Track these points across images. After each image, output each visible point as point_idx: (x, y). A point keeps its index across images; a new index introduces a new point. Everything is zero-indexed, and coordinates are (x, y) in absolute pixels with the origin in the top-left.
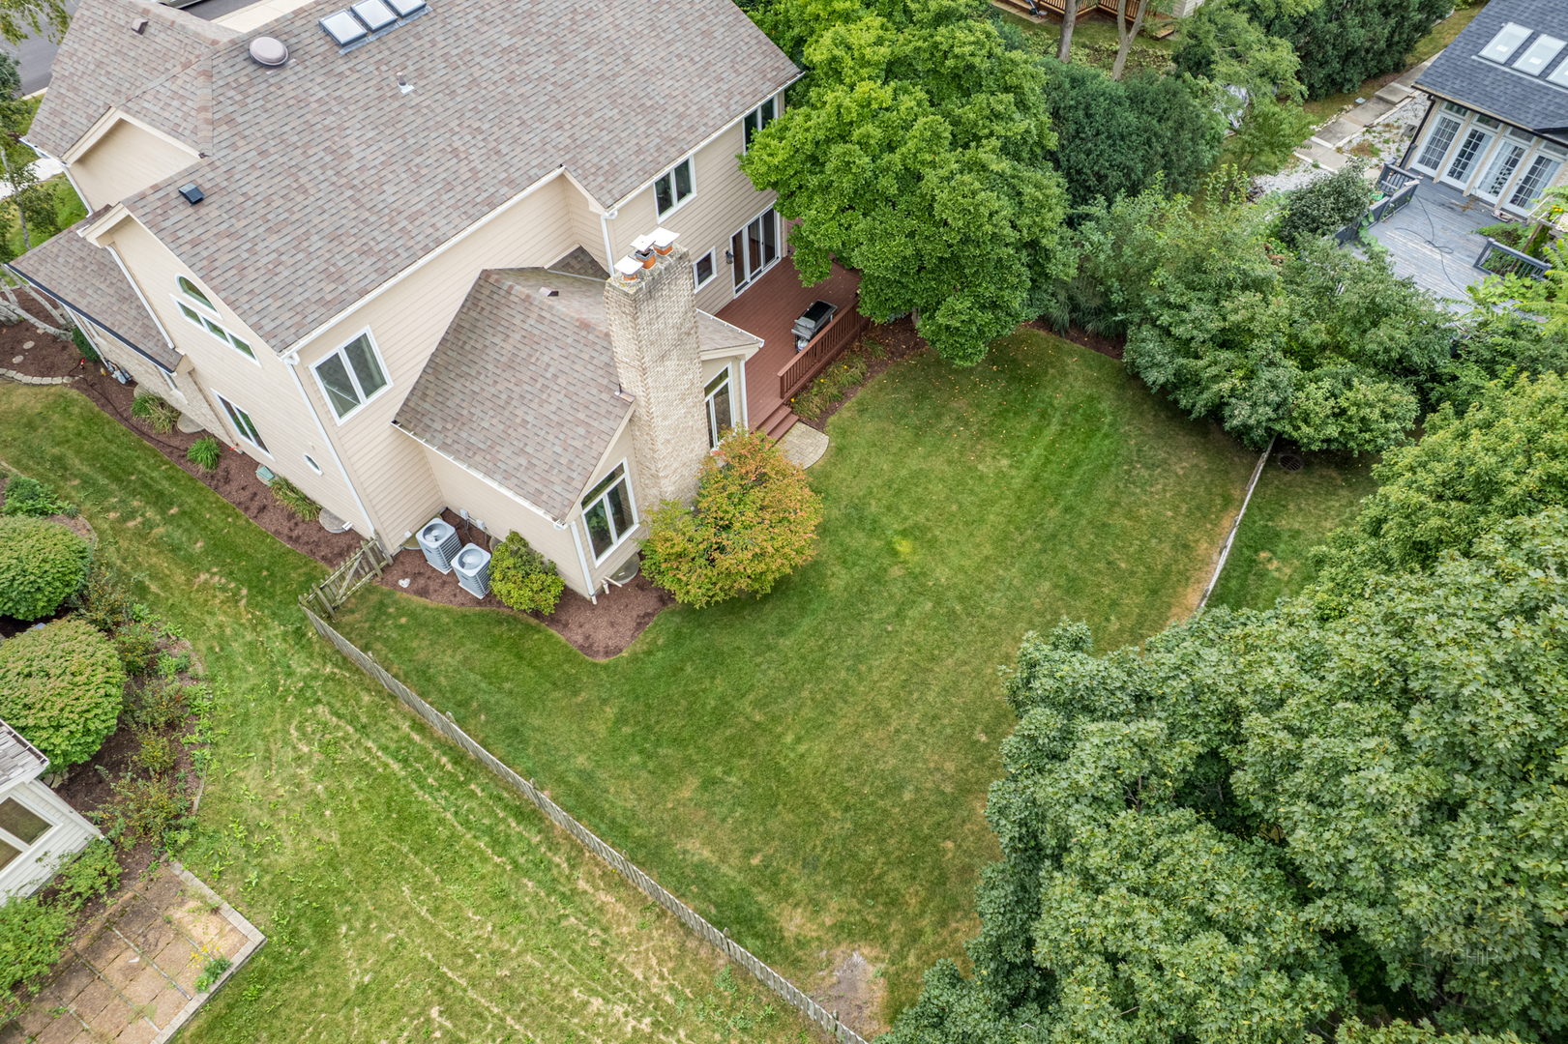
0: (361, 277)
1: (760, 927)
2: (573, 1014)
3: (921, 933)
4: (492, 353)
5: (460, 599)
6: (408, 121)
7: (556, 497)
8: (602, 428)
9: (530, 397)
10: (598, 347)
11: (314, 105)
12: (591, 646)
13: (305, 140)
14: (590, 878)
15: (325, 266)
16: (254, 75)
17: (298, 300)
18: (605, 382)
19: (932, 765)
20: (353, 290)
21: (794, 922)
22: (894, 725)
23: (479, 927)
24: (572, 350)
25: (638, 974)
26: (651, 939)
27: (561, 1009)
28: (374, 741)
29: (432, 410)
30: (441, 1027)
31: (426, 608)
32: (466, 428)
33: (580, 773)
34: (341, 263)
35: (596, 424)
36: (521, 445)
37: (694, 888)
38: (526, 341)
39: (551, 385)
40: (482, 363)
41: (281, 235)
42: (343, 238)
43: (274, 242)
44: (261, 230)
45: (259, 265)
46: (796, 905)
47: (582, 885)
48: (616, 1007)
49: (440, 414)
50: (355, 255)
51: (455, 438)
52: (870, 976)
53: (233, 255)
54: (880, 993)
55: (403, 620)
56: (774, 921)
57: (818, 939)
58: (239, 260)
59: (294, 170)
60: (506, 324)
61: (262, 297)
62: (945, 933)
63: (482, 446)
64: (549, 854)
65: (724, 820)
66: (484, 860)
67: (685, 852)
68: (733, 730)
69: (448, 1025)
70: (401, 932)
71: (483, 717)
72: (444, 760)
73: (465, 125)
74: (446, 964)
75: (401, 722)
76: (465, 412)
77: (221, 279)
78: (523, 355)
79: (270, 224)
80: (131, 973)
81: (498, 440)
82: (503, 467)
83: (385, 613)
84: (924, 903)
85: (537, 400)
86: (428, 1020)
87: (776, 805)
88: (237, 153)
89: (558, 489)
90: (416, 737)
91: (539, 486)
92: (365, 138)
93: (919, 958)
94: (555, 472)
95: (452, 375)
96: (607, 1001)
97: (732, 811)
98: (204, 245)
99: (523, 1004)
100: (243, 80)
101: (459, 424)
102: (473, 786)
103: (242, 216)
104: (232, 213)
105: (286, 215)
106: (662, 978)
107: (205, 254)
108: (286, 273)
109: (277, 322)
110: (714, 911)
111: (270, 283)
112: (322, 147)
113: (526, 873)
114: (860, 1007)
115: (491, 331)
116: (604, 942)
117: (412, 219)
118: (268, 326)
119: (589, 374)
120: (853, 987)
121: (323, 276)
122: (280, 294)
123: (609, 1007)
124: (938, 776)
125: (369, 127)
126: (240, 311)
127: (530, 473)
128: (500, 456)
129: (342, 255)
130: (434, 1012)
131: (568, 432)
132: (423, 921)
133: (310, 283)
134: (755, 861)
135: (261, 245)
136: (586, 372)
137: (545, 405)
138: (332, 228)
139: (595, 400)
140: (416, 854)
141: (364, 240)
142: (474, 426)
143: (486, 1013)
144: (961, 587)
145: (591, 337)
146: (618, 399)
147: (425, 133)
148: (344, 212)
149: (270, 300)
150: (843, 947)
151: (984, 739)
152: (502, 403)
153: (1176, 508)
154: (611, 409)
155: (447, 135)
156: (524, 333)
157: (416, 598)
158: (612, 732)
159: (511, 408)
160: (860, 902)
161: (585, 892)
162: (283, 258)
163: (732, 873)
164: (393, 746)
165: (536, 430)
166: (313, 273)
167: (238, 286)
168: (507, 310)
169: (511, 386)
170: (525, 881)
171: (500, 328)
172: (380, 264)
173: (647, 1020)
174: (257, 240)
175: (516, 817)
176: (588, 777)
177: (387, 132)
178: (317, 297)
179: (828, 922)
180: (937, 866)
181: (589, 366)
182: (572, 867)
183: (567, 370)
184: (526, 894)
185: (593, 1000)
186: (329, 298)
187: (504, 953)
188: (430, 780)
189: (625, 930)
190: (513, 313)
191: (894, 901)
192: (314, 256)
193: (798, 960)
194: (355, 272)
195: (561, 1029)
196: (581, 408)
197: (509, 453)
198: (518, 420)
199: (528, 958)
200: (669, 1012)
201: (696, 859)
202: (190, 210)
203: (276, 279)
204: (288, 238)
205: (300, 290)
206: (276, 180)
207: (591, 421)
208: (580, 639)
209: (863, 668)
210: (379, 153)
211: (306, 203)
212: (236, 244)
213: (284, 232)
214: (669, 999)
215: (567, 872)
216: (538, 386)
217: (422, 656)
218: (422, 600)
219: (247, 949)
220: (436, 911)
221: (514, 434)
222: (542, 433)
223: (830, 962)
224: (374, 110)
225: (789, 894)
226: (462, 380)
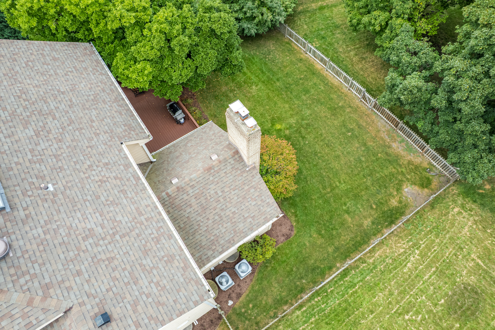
0: (172, 247)
1: (394, 212)
2: (412, 273)
3: (402, 172)
4: (193, 215)
5: (248, 280)
6: (74, 194)
7: (271, 212)
8: (257, 182)
9: (224, 206)
10: (222, 168)
11: (48, 237)
12: (287, 235)
13: (74, 249)
14: (369, 258)
15: (163, 262)
16: (10, 264)
17: (182, 280)
18: (239, 172)
19: (356, 149)
20: (180, 253)
21: (394, 202)
22: (340, 153)
23: (380, 297)
24: (216, 180)
25: (402, 250)
26: (392, 244)
27: (410, 276)
28: (300, 327)
29: (201, 253)
30: (411, 316)
31: (248, 295)
32: (219, 240)
33: (335, 251)
34: (163, 254)
35: (253, 183)
36: (242, 218)
37: (379, 227)
38: (198, 198)
39: (225, 195)
40: (194, 222)
41: (139, 278)
42: (147, 248)
43: (144, 282)
44: (134, 287)
45: (157, 294)
46: (390, 200)
47: (371, 261)
48: (411, 259)
49: (205, 250)
50: (158, 246)
51: (221, 246)
52: (411, 188)
53: (149, 306)
54: (417, 188)
55: (251, 306)
56: (393, 208)
57: (400, 198)
58: (153, 304)
59: (95, 260)
60: (184, 203)
61: (178, 297)
62: (403, 166)
63: (232, 235)
64: (359, 269)
65: (360, 211)
66: (356, 292)
67: (368, 226)
68: (331, 199)
69: (411, 313)
70: (378, 326)
71: (304, 281)
72: (316, 300)
73: (85, 171)
74: (391, 311)
75: (296, 314)
76: (212, 238)
77: (164, 316)
78: (203, 201)
79: (131, 282)
81: (234, 227)
82: (246, 229)
83: (244, 313)
84: (395, 168)
85: (227, 204)
86: (409, 320)
87: (359, 196)
88: (75, 287)
89: (269, 210)
90: (304, 309)
91: (263, 217)
92: (81, 218)
93: (409, 175)
94: (262, 208)
95: (191, 238)
96: (409, 262)
97: (358, 208)
98: (140, 321)
99: (407, 288)
100: (12, 271)
101: (216, 243)
102: (329, 291)
103: (123, 295)
104: (120, 300)
105: (126, 272)
106: (404, 244)
107: (146, 321)
108: (165, 282)
109: (194, 293)
110: (387, 223)
111: (170, 291)
112: (82, 242)
113: (364, 278)
114: (419, 194)
115: (182, 212)
116: (391, 258)
117: (140, 214)
118: (196, 298)
119: (231, 177)
120: (413, 194)
121: (169, 264)
122: (178, 288)
123: (411, 261)
124: (359, 149)
125: (73, 214)
126: (186, 310)
127: (256, 219)
128: (241, 229)
129: (157, 252)
130: (407, 317)
131: (250, 196)
132: (374, 317)
133: (173, 271)
134: (374, 207)
135: (145, 289)
136: (230, 178)
137: (232, 201)
138: (140, 252)
139: (244, 179)
140: (350, 316)
141: (150, 239)
142: (221, 236)
143: (409, 300)
144: (298, 118)
145: (216, 169)
146: (249, 170)
147: (86, 190)
148: (130, 243)
149: (180, 293)
150: (403, 192)
151: (350, 134)
152: (219, 219)
153: (287, 56)
154: (251, 175)
155: (90, 181)
156: (194, 197)
157: (241, 299)
158: (323, 237)
159: (224, 216)
160: (392, 183)
161: (374, 260)
162: (155, 280)
163: (377, 215)
164: (304, 319)
165: (240, 209)
166: (167, 268)
167: (170, 308)
168: (177, 200)
169: (214, 212)
170: (366, 279)
171: (183, 207)
172: (166, 236)
173: (416, 251)
174: (141, 291)
175: (345, 277)
176: (337, 249)
177: (80, 207)
178: (181, 270)
179: (395, 193)
180: (385, 160)
181: (228, 175)
182: (365, 262)
183: (223, 185)
184: (371, 279)
185: (408, 266)
186: (182, 265)
187: (390, 291)
188: (323, 306)
189: (388, 251)
190: (181, 198)
191: (392, 174)
192: (156, 265)
193: (405, 205)
194: (169, 248)
195: (416, 277)
196: (243, 187)
197: (242, 225)
198: (231, 215)
199: (392, 283)
200: (414, 245)
201: (370, 223)
202: (113, 324)
203: (168, 287)
204: (142, 275)
205: (176, 277)
206: (101, 271)
207: (251, 185)
208: (283, 238)
209: (319, 155)
210: (93, 215)
211: (120, 260)
212: (142, 303)
213: (138, 276)
214: (411, 243)
215: (366, 264)
216: (222, 200)
217: (270, 301)
218: (243, 296)
220: (372, 312)
221: (235, 220)
222: (243, 207)
223: (406, 197)
224: (61, 208)
225: (386, 201)
226: (197, 234)
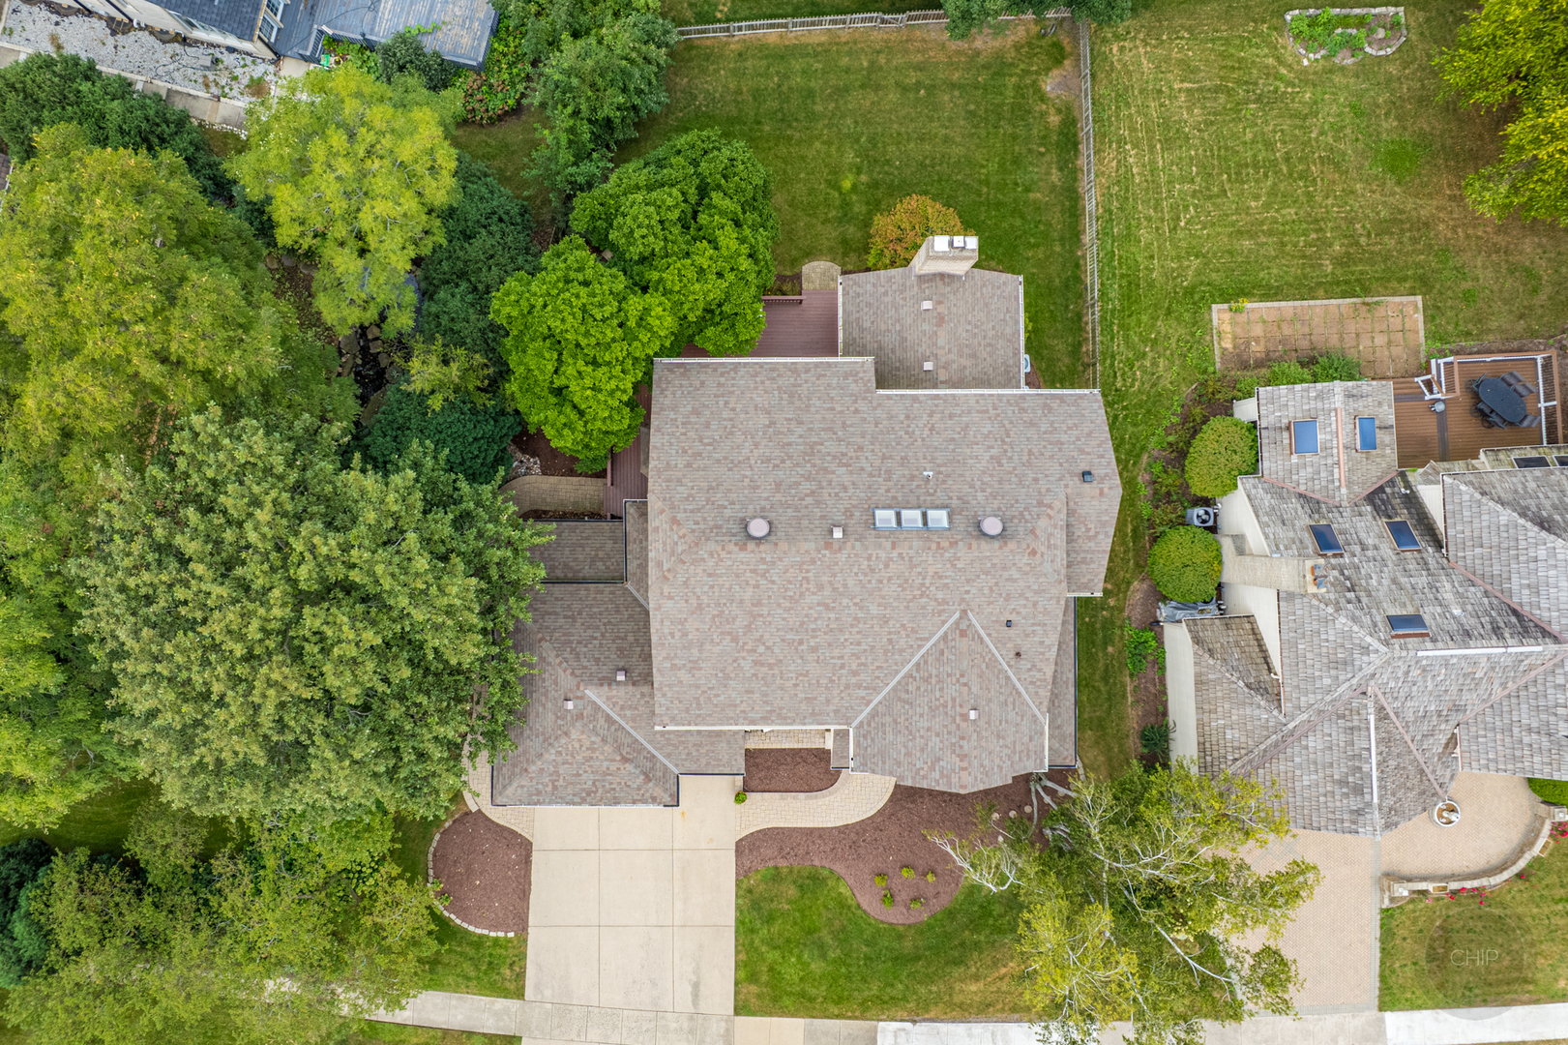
1: (1065, 131)
2: (1145, 175)
3: (1022, 70)
9: (983, 333)
13: (1008, 475)
19: (951, 105)
21: (1054, 119)
22: (944, 131)
23: (1144, 234)
25: (1114, 164)
26: (1099, 169)
27: (1147, 181)
28: (1114, 348)
30: (1185, 218)
33: (1063, 245)
36: (1002, 322)
37: (1070, 165)
39: (973, 323)
41: (1058, 439)
44: (1066, 446)
46: (1048, 122)
47: (1100, 210)
48: (1131, 162)
52: (1051, 80)
53: (1089, 442)
54: (1055, 72)
56: (1060, 127)
57: (1053, 106)
58: (1087, 439)
59: (1027, 464)
62: (1016, 62)
64: (1100, 232)
65: (1037, 173)
66: (1120, 257)
67: (1060, 179)
68: (999, 196)
69: (1182, 216)
70: (1169, 262)
71: (1072, 307)
74: (1165, 235)
79: (1059, 446)
80: (1257, 340)
84: (1011, 76)
85: (982, 327)
87: (1016, 157)
88: (1049, 486)
93: (1032, 66)
96: (1132, 167)
97: (1031, 172)
98: (1098, 453)
99: (1156, 196)
100: (1016, 521)
103: (1070, 457)
104: (1074, 460)
105: (1048, 446)
106: (1109, 154)
110: (1073, 152)
112: (1002, 468)
114: (1065, 77)
116: (1113, 184)
117: (987, 411)
120: (1059, 83)
123: (1133, 165)
124: (954, 100)
130: (1182, 224)
131: (988, 297)
132: (1159, 259)
134: (1042, 150)
135: (1071, 439)
137: (982, 321)
140: (1139, 285)
143: (1169, 205)
144: (849, 145)
148: (1018, 432)
150: (1049, 95)
151: (923, 92)
158: (1038, 245)
160: (1029, 99)
163: (1054, 156)
165: (994, 318)
170: (1116, 234)
173: (1127, 147)
174: (1072, 443)
176: (1062, 240)
179: (1044, 106)
180: (993, 79)
183: (964, 317)
184: (1119, 229)
185: (1135, 172)
187: (1146, 218)
191: (1018, 87)
193: (1067, 108)
195: (1152, 175)
197: (1007, 328)
198: (994, 332)
199: (1140, 207)
200: (1119, 142)
201: (1059, 173)
202: (1093, 471)
204: (1057, 436)
206: (1040, 464)
211: (1034, 446)
212: (1083, 446)
214: (1114, 145)
216: (976, 331)
219: (1220, 306)
220: (1152, 257)
221: (1000, 331)
222: (993, 313)
223: (1058, 97)
225: (1046, 128)
